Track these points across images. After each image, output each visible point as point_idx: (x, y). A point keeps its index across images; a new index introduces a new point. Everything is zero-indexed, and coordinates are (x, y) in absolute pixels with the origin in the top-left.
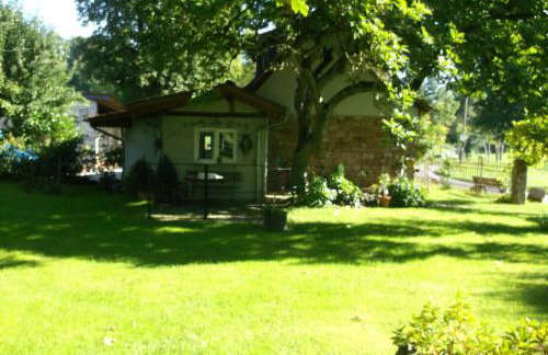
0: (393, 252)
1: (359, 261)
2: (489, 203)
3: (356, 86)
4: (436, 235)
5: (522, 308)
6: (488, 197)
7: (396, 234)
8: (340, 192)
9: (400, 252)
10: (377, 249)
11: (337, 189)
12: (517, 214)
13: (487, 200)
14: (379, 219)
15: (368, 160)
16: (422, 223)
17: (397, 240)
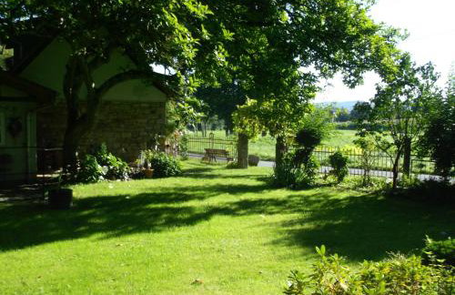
0: (180, 216)
1: (157, 228)
2: (223, 169)
3: (126, 73)
4: (201, 198)
5: (302, 250)
6: (219, 165)
7: (171, 201)
8: (111, 167)
9: (187, 216)
10: (165, 215)
11: (108, 165)
12: (248, 177)
13: (219, 167)
14: (151, 189)
15: (126, 139)
16: (186, 189)
17: (175, 205)
